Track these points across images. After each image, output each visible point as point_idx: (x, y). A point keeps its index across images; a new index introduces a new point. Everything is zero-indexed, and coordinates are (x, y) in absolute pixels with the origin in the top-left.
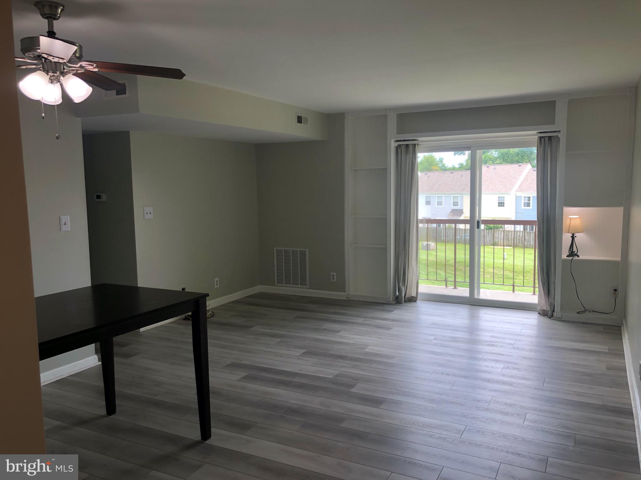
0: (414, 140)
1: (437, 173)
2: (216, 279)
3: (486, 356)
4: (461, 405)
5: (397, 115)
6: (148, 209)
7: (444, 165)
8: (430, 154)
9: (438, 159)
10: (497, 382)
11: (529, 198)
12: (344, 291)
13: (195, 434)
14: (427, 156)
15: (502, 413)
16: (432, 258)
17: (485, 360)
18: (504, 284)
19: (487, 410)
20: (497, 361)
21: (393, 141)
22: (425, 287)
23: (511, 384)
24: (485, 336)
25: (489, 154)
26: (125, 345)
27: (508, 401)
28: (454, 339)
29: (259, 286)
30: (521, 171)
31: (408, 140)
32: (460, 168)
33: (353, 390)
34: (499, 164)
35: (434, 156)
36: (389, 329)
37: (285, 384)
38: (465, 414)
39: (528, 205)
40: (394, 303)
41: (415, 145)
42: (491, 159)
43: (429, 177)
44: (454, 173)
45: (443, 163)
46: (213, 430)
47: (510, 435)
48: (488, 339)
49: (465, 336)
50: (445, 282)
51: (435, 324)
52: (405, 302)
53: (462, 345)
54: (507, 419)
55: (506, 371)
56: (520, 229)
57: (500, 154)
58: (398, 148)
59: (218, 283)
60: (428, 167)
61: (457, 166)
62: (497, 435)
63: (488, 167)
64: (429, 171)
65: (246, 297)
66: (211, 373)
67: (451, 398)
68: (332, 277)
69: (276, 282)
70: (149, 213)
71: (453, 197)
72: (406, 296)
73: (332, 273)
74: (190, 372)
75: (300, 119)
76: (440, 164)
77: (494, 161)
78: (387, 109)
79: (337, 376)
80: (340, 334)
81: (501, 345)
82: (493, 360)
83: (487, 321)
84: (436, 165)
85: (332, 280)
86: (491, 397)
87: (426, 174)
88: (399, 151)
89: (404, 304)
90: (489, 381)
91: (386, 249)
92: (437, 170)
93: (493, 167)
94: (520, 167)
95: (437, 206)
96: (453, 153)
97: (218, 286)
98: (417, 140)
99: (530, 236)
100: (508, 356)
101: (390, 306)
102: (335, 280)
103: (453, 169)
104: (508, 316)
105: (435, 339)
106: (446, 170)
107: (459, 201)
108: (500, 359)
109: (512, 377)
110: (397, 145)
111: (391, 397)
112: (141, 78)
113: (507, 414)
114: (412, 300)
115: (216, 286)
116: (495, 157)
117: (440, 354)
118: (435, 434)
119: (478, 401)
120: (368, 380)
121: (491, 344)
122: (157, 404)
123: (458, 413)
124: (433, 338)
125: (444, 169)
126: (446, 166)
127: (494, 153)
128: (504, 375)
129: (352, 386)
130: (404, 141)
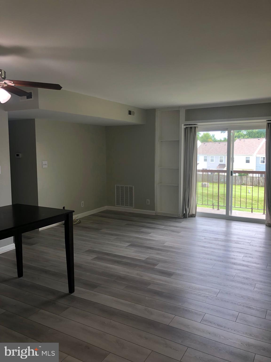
0: (195, 124)
1: (210, 143)
2: (82, 202)
3: (233, 250)
4: (218, 277)
5: (186, 110)
6: (45, 162)
7: (215, 139)
8: (207, 132)
9: (212, 135)
10: (240, 265)
11: (264, 158)
12: (154, 210)
13: (66, 290)
14: (205, 133)
15: (242, 283)
16: (205, 191)
17: (233, 252)
18: (247, 208)
19: (232, 281)
20: (240, 252)
21: (183, 125)
22: (200, 209)
23: (247, 266)
24: (234, 238)
25: (241, 132)
26: (29, 238)
27: (245, 276)
28: (216, 239)
29: (106, 206)
30: (259, 143)
31: (192, 125)
32: (224, 140)
33: (156, 267)
34: (247, 138)
35: (209, 133)
36: (178, 232)
37: (118, 263)
38: (220, 283)
39: (264, 162)
40: (182, 217)
41: (195, 127)
42: (242, 135)
43: (206, 145)
44: (221, 143)
45: (214, 137)
46: (75, 288)
47: (246, 296)
48: (235, 239)
49: (222, 237)
50: (212, 206)
51: (205, 230)
52: (189, 217)
53: (220, 243)
54: (244, 286)
55: (246, 259)
57: (247, 133)
58: (186, 129)
59: (83, 204)
60: (206, 140)
61: (223, 139)
62: (238, 296)
63: (240, 140)
64: (206, 142)
65: (99, 212)
66: (74, 255)
67: (212, 273)
68: (147, 202)
69: (116, 204)
70: (45, 164)
71: (220, 157)
72: (190, 214)
73: (147, 200)
74: (63, 254)
75: (130, 113)
76: (213, 138)
77: (244, 136)
78: (180, 107)
79: (147, 259)
80: (150, 235)
81: (243, 243)
82: (238, 252)
83: (235, 229)
84: (210, 138)
85: (147, 204)
86: (235, 274)
87: (204, 144)
88: (186, 130)
89: (188, 218)
90: (234, 264)
91: (178, 186)
92: (211, 142)
93: (243, 140)
94: (259, 140)
95: (210, 162)
96: (220, 132)
97: (83, 206)
98: (197, 125)
100: (247, 249)
101: (181, 219)
102: (149, 204)
103: (221, 141)
104: (248, 227)
105: (205, 239)
106: (216, 141)
107: (223, 159)
108: (242, 251)
109: (248, 262)
110: (185, 127)
111: (177, 272)
112: (40, 90)
113: (244, 284)
114: (193, 216)
115: (82, 206)
116: (244, 134)
117: (208, 248)
118: (201, 294)
119: (228, 276)
120: (165, 262)
121: (237, 243)
122: (46, 272)
123: (216, 282)
124: (204, 238)
125: (215, 141)
126: (216, 139)
127: (244, 132)
128: (244, 261)
129: (155, 265)
130: (189, 125)
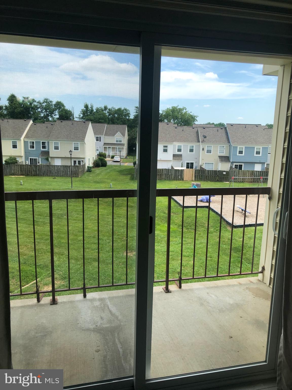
11: (33, 142)
30: (26, 124)
39: (33, 147)
56: (29, 163)
94: (25, 122)
99: (36, 168)
